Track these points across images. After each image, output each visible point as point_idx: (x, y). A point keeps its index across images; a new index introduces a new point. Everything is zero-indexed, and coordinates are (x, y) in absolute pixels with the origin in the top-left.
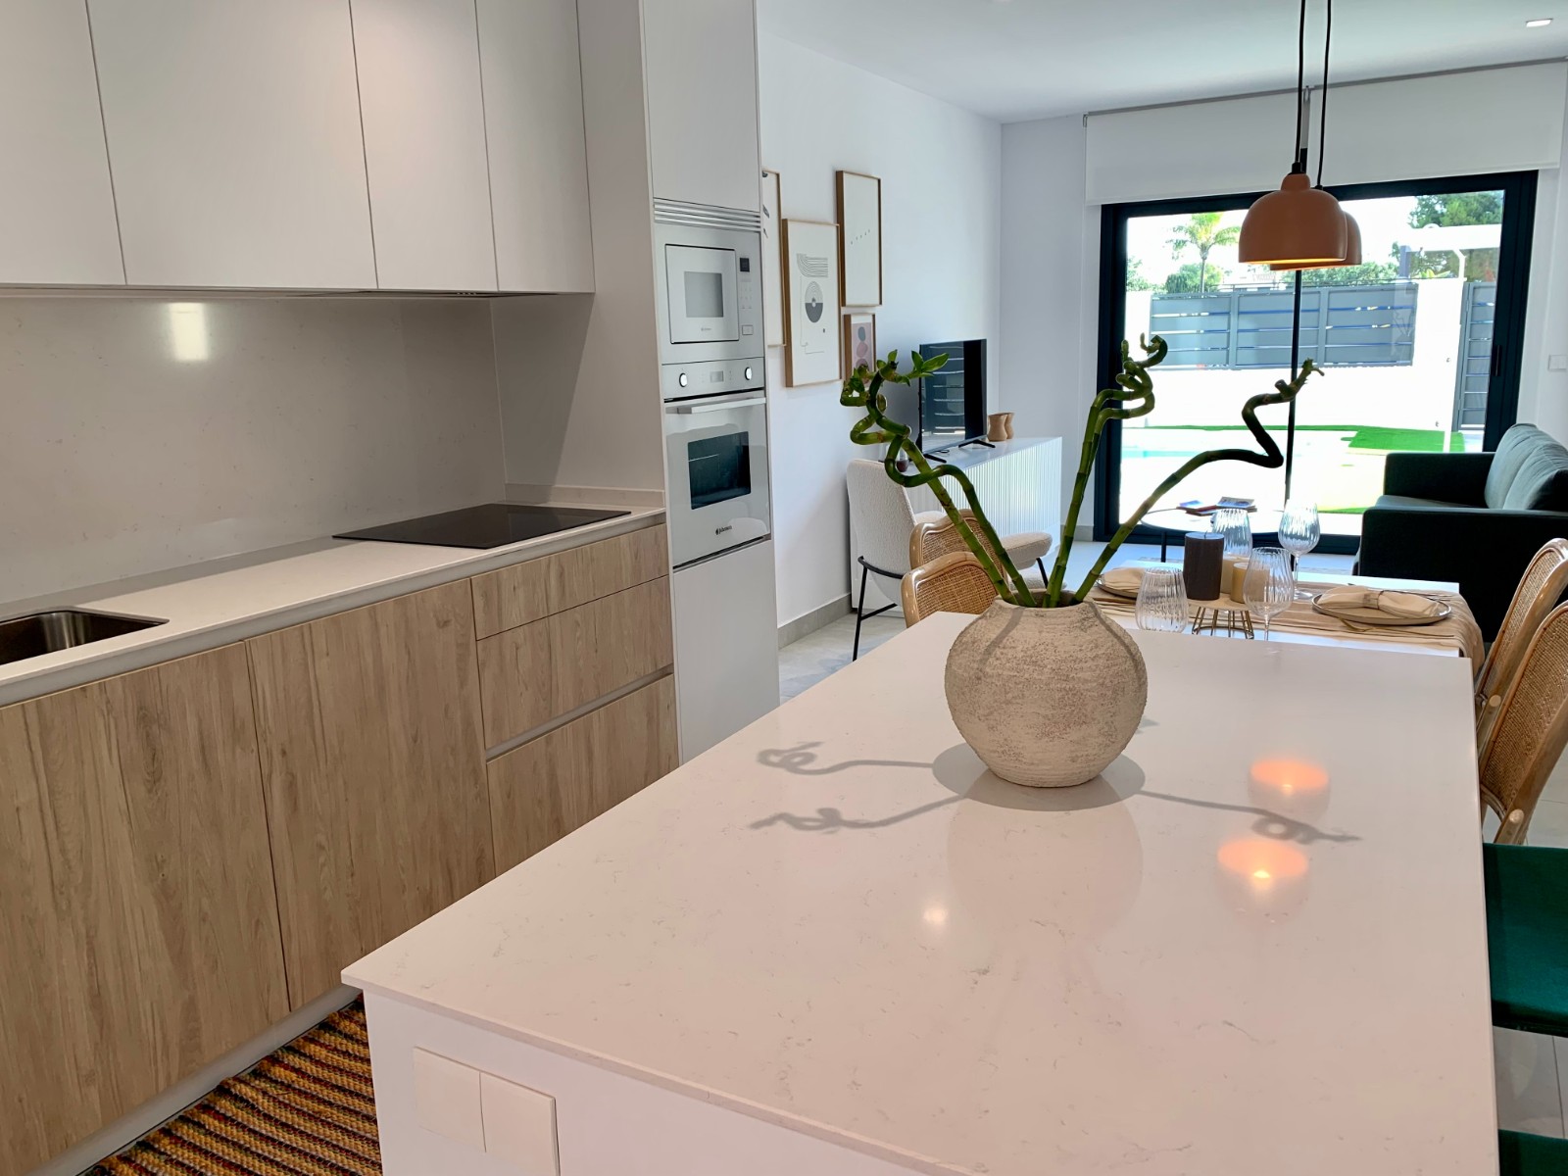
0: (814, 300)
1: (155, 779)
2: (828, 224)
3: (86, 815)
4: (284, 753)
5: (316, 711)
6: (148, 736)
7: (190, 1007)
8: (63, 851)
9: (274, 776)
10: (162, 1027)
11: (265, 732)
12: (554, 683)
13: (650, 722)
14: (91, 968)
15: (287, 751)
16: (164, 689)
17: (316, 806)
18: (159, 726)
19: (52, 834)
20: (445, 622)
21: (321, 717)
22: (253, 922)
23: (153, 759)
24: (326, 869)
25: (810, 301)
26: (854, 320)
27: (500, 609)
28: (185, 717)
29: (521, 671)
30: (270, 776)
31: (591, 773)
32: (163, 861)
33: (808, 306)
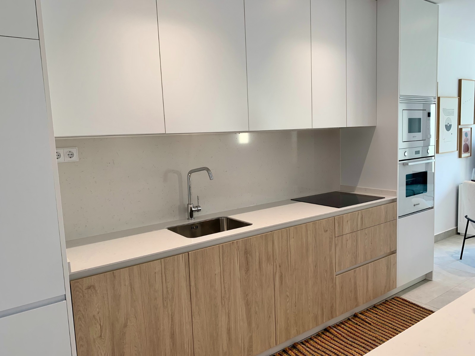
0: (448, 124)
1: (247, 270)
2: (455, 97)
3: (231, 279)
4: (280, 266)
5: (289, 254)
6: (247, 257)
7: (251, 338)
8: (225, 288)
9: (277, 273)
10: (244, 343)
11: (275, 260)
12: (358, 252)
13: (387, 269)
14: (228, 322)
15: (281, 266)
16: (251, 244)
17: (287, 284)
18: (250, 255)
19: (222, 283)
20: (326, 231)
21: (290, 257)
22: (268, 316)
23: (247, 264)
24: (288, 303)
25: (447, 124)
26: (463, 130)
27: (343, 228)
28: (256, 253)
29: (348, 248)
30: (276, 273)
31: (367, 284)
32: (248, 294)
33: (446, 126)
